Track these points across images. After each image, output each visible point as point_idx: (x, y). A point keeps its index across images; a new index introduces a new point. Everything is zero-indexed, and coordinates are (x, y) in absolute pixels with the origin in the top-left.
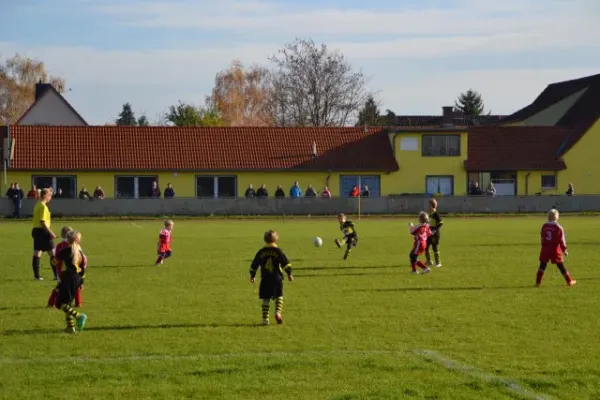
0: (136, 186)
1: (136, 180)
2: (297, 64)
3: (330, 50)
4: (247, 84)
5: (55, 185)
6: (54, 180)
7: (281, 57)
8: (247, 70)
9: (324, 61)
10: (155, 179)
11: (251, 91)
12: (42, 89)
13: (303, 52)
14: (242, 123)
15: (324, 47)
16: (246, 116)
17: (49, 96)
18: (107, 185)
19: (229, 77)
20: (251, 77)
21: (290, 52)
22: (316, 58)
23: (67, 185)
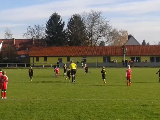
0: (155, 59)
1: (155, 58)
5: (135, 59)
6: (135, 58)
12: (130, 37)
18: (148, 59)
23: (139, 59)
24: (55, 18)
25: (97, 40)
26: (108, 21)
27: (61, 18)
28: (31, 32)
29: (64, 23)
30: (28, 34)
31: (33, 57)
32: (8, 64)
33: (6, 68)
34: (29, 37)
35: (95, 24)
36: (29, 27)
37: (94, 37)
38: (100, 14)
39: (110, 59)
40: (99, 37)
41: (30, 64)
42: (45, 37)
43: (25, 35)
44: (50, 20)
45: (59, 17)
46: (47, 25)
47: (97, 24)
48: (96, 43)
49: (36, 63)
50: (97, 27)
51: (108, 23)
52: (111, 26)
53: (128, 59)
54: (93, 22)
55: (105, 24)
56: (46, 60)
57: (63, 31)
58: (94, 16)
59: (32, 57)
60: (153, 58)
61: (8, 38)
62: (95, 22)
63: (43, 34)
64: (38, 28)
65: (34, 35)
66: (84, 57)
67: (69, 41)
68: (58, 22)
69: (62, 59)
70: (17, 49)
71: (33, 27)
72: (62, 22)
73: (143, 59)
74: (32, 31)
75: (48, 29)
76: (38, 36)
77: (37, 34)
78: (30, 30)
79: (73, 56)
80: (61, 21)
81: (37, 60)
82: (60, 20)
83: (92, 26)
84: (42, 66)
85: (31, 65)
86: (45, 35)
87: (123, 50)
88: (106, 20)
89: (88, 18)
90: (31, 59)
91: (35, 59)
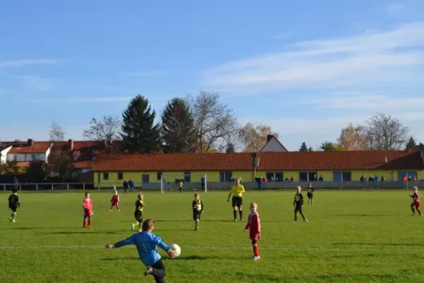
0: (308, 176)
1: (308, 174)
2: (378, 124)
3: (392, 118)
4: (355, 133)
7: (370, 121)
8: (355, 126)
9: (390, 122)
10: (315, 173)
11: (357, 136)
12: (270, 137)
13: (380, 119)
14: (353, 150)
15: (390, 116)
16: (356, 146)
17: (272, 140)
18: (296, 176)
19: (347, 130)
20: (357, 130)
21: (374, 119)
22: (386, 121)
23: (280, 176)
24: (138, 105)
25: (210, 144)
26: (230, 111)
27: (149, 105)
28: (97, 129)
29: (154, 113)
30: (92, 133)
31: (99, 172)
32: (52, 184)
33: (50, 191)
34: (94, 137)
35: (207, 115)
36: (94, 119)
37: (206, 138)
38: (215, 98)
39: (231, 175)
40: (214, 138)
41: (93, 185)
42: (121, 138)
43: (87, 134)
44: (130, 108)
45: (146, 104)
46: (124, 116)
47: (210, 115)
48: (209, 147)
49: (104, 183)
50: (210, 121)
51: (230, 113)
52: (235, 119)
53: (263, 175)
54: (205, 113)
55: (224, 115)
56: (120, 177)
57: (153, 127)
58: (205, 101)
59: (97, 171)
60: (306, 174)
61: (56, 139)
62: (208, 112)
63: (118, 133)
64: (110, 122)
65: (103, 134)
66: (187, 172)
67: (164, 144)
68: (145, 112)
69: (148, 176)
70: (76, 158)
71: (100, 120)
72: (151, 113)
73: (287, 175)
74: (99, 127)
75: (126, 123)
76: (109, 136)
77: (108, 131)
78: (95, 125)
79: (169, 171)
80: (149, 110)
81: (106, 177)
82: (148, 108)
83: (202, 119)
84: (113, 188)
85: (96, 186)
86: (121, 134)
87: (254, 160)
88: (228, 108)
89: (195, 106)
90: (96, 175)
91: (102, 175)
